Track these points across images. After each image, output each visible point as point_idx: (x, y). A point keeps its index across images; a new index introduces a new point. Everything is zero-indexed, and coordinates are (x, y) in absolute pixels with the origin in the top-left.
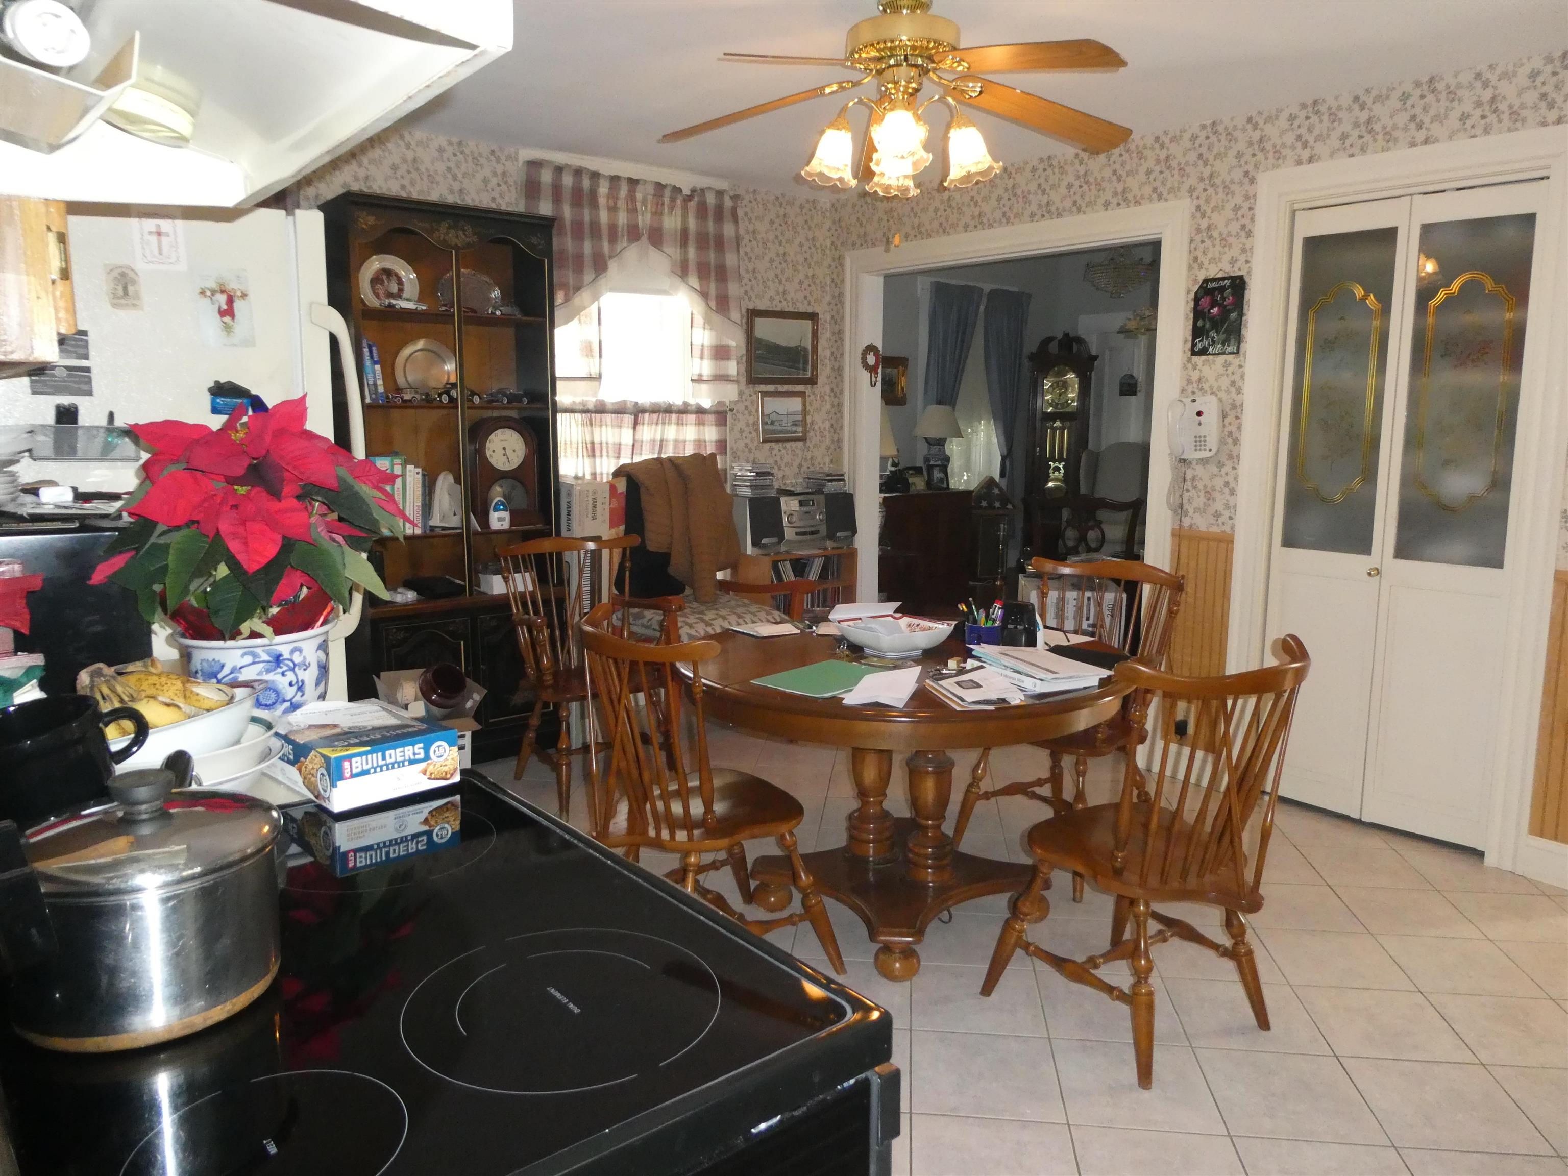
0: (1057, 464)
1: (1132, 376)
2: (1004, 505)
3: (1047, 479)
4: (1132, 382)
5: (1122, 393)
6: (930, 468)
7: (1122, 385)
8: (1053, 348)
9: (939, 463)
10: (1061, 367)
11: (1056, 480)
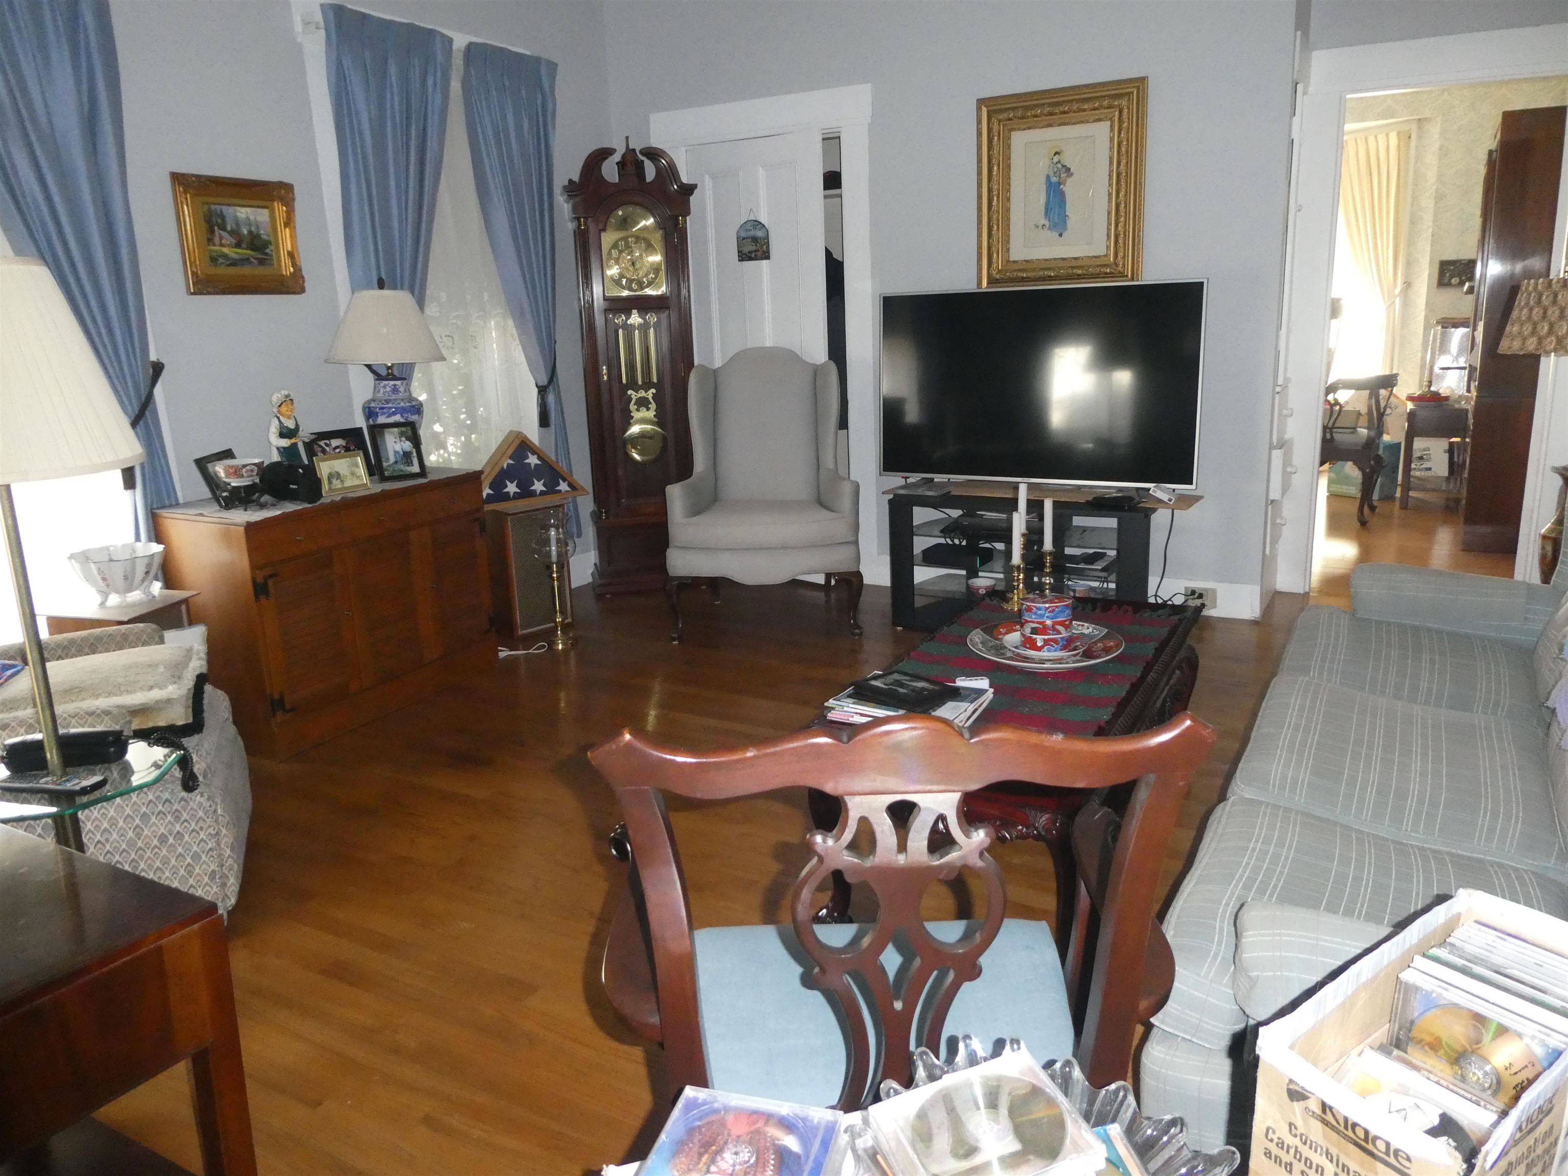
0: (642, 394)
1: (757, 224)
2: (551, 489)
3: (627, 420)
4: (760, 234)
5: (744, 257)
6: (377, 430)
7: (741, 241)
8: (610, 171)
9: (397, 418)
10: (630, 209)
11: (643, 421)
